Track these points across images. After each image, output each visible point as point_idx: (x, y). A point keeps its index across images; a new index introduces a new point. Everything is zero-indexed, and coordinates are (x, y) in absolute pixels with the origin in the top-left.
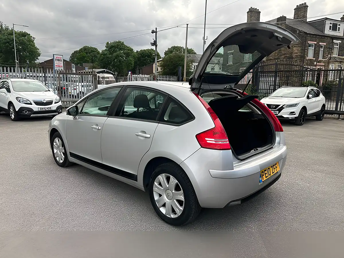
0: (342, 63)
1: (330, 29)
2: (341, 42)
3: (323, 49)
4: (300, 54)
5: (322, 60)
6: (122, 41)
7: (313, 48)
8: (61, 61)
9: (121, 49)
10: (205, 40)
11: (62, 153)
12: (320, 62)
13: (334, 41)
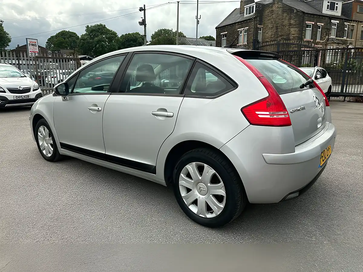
0: (340, 45)
1: (328, 8)
2: (338, 22)
3: (320, 30)
4: (297, 36)
5: (320, 41)
6: (103, 24)
7: (311, 29)
8: (36, 46)
9: (102, 33)
10: (198, 20)
11: (49, 144)
12: (318, 43)
13: (332, 21)
